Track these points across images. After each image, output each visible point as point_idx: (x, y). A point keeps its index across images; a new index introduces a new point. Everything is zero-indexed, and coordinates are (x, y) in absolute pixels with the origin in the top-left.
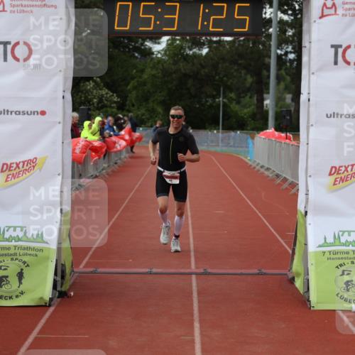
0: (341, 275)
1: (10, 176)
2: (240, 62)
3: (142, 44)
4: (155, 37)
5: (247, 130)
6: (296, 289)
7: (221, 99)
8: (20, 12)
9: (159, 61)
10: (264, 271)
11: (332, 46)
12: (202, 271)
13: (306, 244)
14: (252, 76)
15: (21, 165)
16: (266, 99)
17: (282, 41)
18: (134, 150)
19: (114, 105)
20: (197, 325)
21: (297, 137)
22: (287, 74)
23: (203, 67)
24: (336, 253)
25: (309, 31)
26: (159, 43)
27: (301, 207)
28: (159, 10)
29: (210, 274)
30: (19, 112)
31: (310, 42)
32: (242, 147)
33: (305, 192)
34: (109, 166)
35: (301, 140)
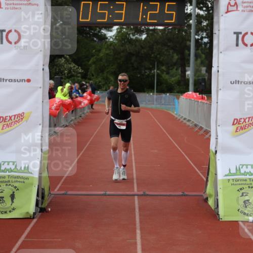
0: (241, 196)
1: (5, 126)
2: (169, 44)
3: (99, 32)
4: (109, 27)
5: (174, 93)
6: (209, 206)
7: (155, 71)
8: (12, 9)
9: (112, 43)
10: (186, 193)
11: (235, 33)
12: (142, 193)
13: (216, 174)
14: (177, 55)
15: (13, 118)
16: (188, 71)
17: (199, 29)
18: (94, 107)
19: (79, 75)
20: (138, 232)
21: (210, 98)
22: (202, 53)
23: (142, 48)
24: (237, 180)
25: (218, 22)
26: (111, 31)
27: (212, 148)
28: (112, 7)
29: (148, 195)
30: (12, 80)
31: (219, 30)
32: (170, 105)
33: (215, 137)
34: (75, 119)
35: (212, 100)
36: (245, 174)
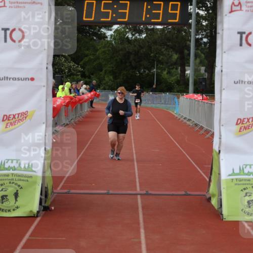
0: (245, 196)
1: (9, 124)
2: (168, 44)
3: (99, 31)
4: (108, 25)
5: (174, 92)
6: (213, 205)
7: (155, 70)
8: (16, 8)
10: (189, 193)
11: (239, 33)
12: (144, 192)
13: (219, 174)
14: (176, 54)
15: (16, 116)
16: (188, 70)
17: (199, 29)
19: (79, 73)
20: (142, 231)
21: (213, 98)
22: (202, 52)
23: (142, 47)
24: (241, 180)
25: (222, 22)
26: (111, 30)
27: (216, 147)
28: (115, 6)
29: (151, 194)
30: (16, 78)
31: (223, 30)
32: (170, 104)
33: (218, 137)
34: (76, 118)
35: (216, 99)
36: (249, 174)
